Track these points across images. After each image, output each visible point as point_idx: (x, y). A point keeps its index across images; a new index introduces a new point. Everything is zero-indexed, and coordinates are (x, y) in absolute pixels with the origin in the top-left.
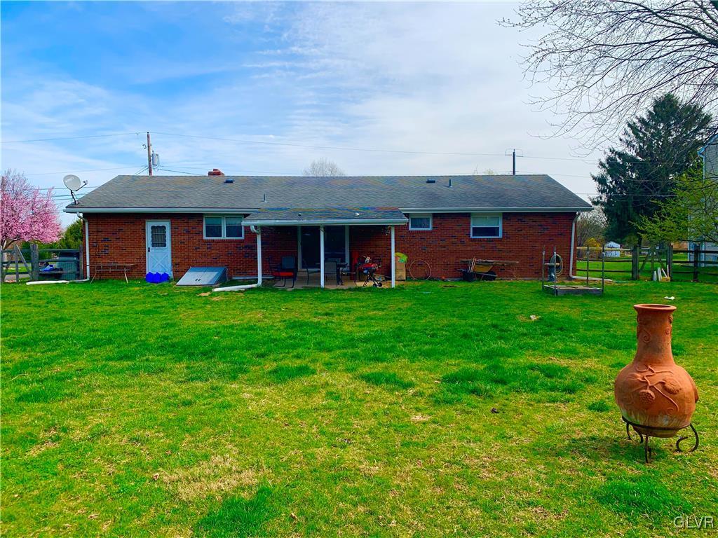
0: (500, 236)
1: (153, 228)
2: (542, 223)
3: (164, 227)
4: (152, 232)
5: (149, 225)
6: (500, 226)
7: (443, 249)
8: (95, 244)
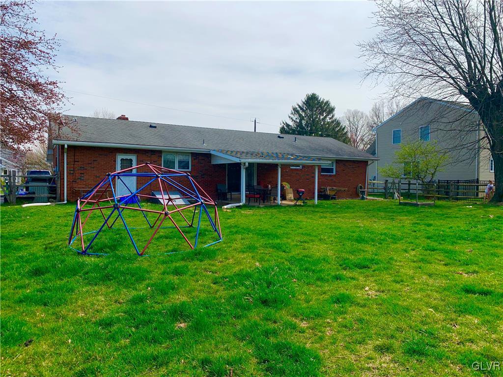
0: (334, 173)
1: (122, 160)
2: (354, 167)
3: (131, 160)
4: (121, 164)
5: (120, 157)
6: (334, 168)
7: (308, 180)
8: (72, 172)
